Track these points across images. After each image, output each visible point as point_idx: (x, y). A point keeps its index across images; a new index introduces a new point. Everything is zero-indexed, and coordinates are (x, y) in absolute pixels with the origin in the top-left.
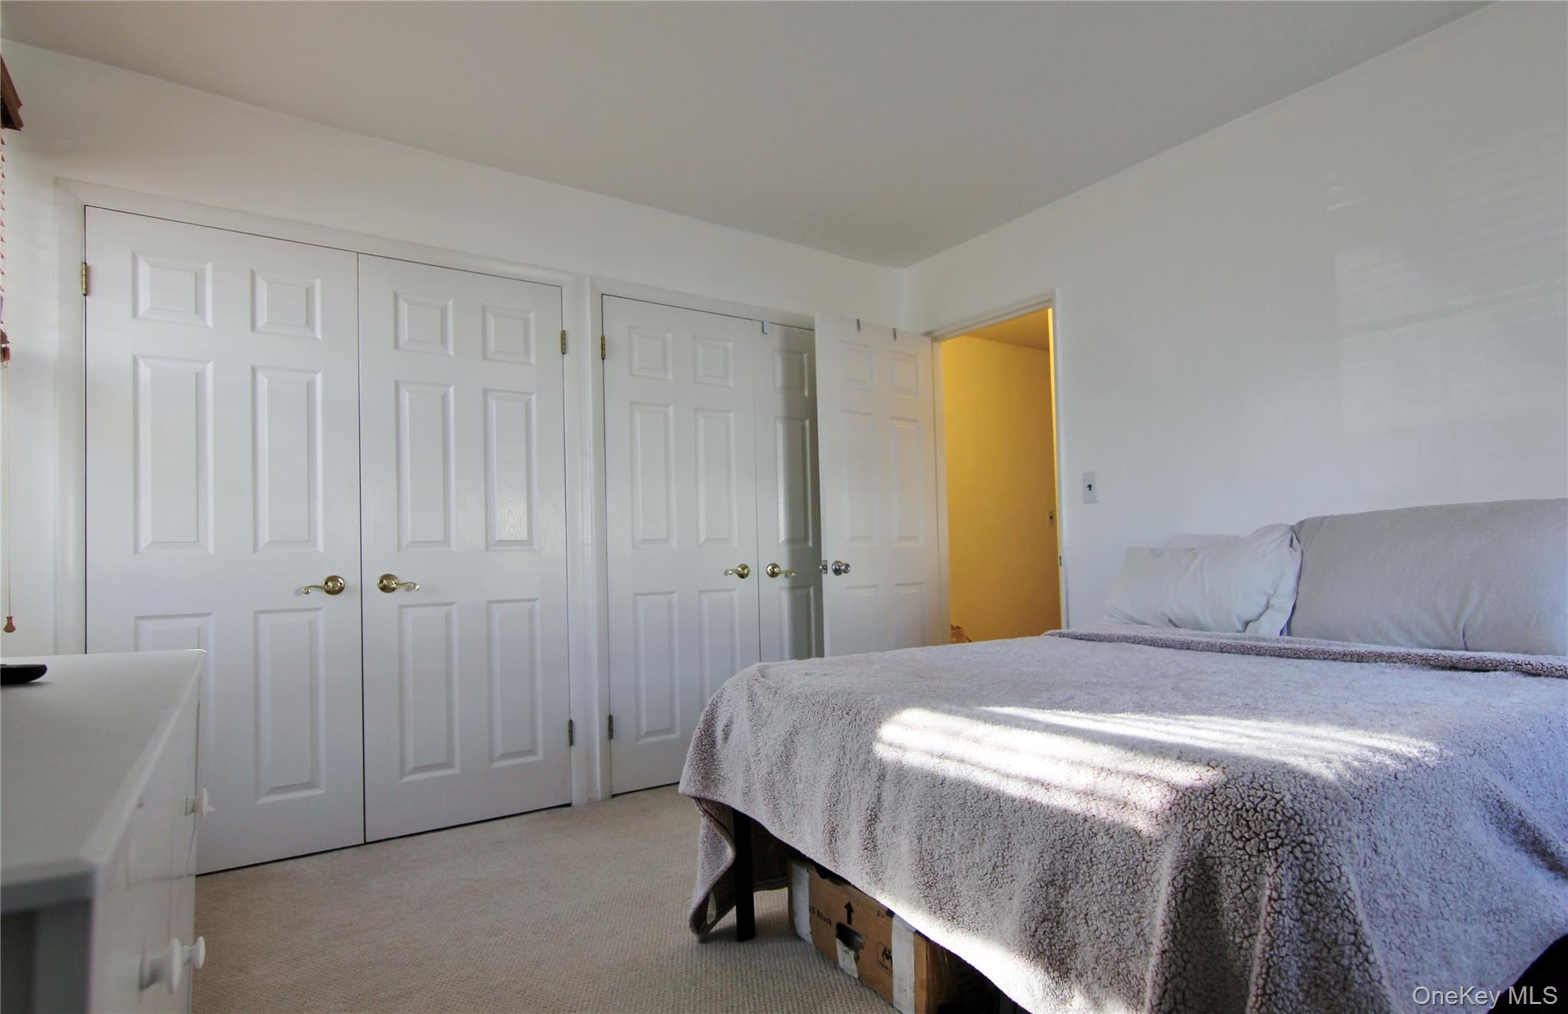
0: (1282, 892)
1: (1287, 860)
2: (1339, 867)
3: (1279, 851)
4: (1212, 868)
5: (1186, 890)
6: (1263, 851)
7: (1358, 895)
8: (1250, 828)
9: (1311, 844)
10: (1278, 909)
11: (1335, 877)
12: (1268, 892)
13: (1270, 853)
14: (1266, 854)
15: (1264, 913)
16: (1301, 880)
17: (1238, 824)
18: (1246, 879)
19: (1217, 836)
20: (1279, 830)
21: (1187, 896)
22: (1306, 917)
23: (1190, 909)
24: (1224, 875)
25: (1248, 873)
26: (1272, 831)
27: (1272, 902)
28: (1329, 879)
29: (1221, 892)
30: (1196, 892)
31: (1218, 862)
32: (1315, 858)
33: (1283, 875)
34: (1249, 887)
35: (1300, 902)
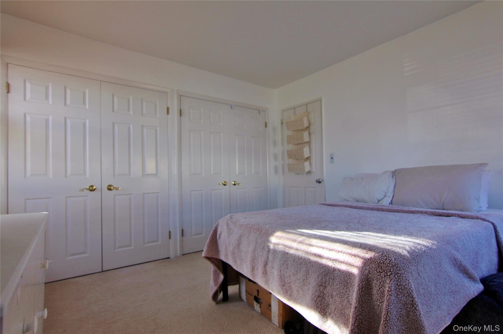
0: (392, 289)
1: (393, 279)
2: (408, 281)
3: (391, 276)
4: (371, 281)
5: (363, 288)
6: (386, 276)
7: (414, 289)
8: (382, 269)
9: (400, 274)
10: (390, 294)
11: (407, 284)
12: (387, 289)
13: (388, 277)
14: (387, 277)
15: (386, 295)
16: (397, 285)
17: (378, 268)
18: (381, 285)
19: (372, 271)
20: (391, 270)
21: (363, 290)
22: (398, 296)
23: (364, 294)
24: (374, 284)
25: (381, 283)
26: (389, 270)
27: (389, 292)
28: (405, 284)
29: (373, 289)
30: (366, 289)
31: (372, 279)
32: (402, 278)
33: (392, 284)
34: (382, 287)
35: (397, 292)
